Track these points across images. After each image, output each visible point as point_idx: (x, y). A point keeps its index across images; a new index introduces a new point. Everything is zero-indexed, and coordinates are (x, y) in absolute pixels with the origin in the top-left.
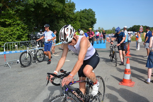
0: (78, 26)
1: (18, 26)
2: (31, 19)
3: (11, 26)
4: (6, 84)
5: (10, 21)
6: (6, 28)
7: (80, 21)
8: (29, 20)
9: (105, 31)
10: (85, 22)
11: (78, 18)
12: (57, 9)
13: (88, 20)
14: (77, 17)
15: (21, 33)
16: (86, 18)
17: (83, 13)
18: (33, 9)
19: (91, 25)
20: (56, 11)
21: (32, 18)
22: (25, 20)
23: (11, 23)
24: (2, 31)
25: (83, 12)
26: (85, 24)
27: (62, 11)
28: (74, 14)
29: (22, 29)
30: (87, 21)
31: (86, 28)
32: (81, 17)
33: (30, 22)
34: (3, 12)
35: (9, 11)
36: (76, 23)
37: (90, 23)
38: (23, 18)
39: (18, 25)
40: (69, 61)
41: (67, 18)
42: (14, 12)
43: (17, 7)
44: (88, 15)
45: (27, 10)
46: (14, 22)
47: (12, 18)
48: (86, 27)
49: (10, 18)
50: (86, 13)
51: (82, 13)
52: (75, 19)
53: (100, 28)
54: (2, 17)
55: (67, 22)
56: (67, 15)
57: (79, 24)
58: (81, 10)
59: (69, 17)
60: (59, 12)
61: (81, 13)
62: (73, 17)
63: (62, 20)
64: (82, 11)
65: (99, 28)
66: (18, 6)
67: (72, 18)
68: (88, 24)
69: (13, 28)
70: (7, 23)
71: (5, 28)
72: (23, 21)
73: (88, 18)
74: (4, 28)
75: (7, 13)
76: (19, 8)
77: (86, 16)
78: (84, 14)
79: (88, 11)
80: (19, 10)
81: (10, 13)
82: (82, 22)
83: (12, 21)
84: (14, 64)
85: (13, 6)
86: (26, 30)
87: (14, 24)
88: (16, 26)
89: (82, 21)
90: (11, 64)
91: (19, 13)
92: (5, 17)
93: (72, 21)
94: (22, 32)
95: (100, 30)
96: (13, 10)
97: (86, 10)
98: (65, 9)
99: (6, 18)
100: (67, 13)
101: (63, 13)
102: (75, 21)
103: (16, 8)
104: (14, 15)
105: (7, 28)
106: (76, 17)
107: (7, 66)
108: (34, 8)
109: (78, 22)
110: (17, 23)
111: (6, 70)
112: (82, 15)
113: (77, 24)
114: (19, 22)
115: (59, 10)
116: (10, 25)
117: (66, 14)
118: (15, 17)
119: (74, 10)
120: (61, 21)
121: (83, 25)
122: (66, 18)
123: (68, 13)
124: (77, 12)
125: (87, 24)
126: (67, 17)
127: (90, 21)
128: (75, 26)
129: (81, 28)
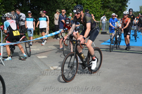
19: (121, 2)
48: (112, 5)
121: (107, 3)
129: (104, 7)
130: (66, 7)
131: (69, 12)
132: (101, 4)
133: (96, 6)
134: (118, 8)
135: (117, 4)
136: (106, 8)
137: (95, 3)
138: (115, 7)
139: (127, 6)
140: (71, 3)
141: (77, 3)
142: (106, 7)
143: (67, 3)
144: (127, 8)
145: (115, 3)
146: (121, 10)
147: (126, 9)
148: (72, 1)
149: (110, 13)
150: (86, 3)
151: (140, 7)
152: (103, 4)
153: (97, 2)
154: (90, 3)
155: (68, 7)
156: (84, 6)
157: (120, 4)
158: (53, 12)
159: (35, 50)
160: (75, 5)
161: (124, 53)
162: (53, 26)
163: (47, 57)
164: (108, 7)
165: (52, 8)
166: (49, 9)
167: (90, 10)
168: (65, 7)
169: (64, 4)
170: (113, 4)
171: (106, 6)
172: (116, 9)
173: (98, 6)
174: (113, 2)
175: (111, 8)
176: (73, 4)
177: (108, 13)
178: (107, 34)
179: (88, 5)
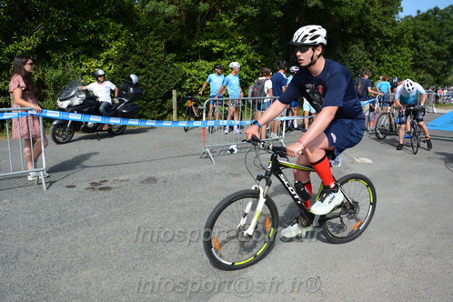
0: (406, 60)
1: (240, 57)
2: (272, 39)
3: (222, 59)
4: (201, 202)
5: (223, 45)
6: (211, 64)
7: (412, 46)
8: (267, 42)
10: (428, 49)
11: (408, 37)
12: (345, 10)
13: (438, 42)
14: (404, 34)
15: (245, 76)
16: (432, 38)
17: (424, 22)
18: (279, 14)
20: (341, 18)
21: (276, 37)
22: (258, 42)
23: (224, 49)
24: (203, 70)
25: (425, 17)
26: (429, 56)
27: (360, 16)
28: (394, 24)
29: (248, 67)
30: (435, 47)
31: (430, 66)
32: (418, 33)
33: (270, 47)
34: (208, 23)
35: (222, 20)
36: (398, 51)
37: (447, 52)
38: (254, 38)
39: (240, 54)
40: (370, 161)
41: (372, 38)
42: (232, 23)
43: (241, 8)
44: (441, 25)
45: (264, 15)
46: (230, 47)
47: (227, 38)
48: (431, 63)
49: (223, 37)
50: (435, 20)
51: (423, 19)
52: (398, 41)
54: (206, 35)
55: (371, 49)
56: (375, 27)
57: (409, 55)
58: (419, 12)
59: (379, 34)
60: (351, 18)
61: (418, 22)
62: (390, 34)
63: (358, 43)
64: (422, 14)
66: (243, 6)
67: (388, 37)
68: (438, 55)
69: (227, 62)
70: (215, 50)
71: (210, 61)
72: (252, 45)
73: (439, 36)
74: (207, 63)
75: (218, 26)
76: (245, 11)
77: (435, 30)
78: (427, 23)
79: (443, 15)
80: (245, 16)
81: (224, 26)
82: (419, 49)
83: (226, 44)
84: (222, 153)
85: (232, 7)
86: (258, 68)
87: (231, 54)
88: (234, 57)
89: (420, 45)
90: (216, 154)
91: (243, 25)
92: (212, 35)
93: (387, 47)
94: (248, 74)
96: (231, 17)
97: (436, 10)
98: (368, 11)
99: (214, 38)
100: (374, 22)
101: (362, 22)
102: (398, 44)
103: (239, 12)
104: (232, 29)
105: (215, 63)
106: (401, 35)
107: (206, 157)
108: (281, 9)
109: (405, 50)
110: (238, 51)
111: (202, 167)
112: (422, 28)
113: (402, 55)
114: (242, 47)
115: (353, 13)
116: (220, 55)
117: (371, 25)
118: (234, 34)
119: (397, 13)
120: (355, 46)
121: (422, 59)
122: (369, 35)
123: (376, 21)
124: (407, 17)
125: (434, 54)
126: (374, 33)
127: (447, 46)
129: (415, 67)
130: (355, 65)
132: (411, 62)
133: (403, 65)
134: (440, 69)
135: (440, 62)
136: (418, 69)
137: (402, 60)
138: (436, 67)
140: (363, 59)
141: (372, 59)
142: (419, 66)
143: (357, 60)
145: (436, 60)
146: (445, 72)
148: (364, 56)
150: (387, 60)
152: (413, 61)
153: (406, 57)
155: (357, 66)
156: (383, 65)
157: (445, 63)
160: (369, 62)
164: (421, 67)
167: (393, 71)
169: (352, 61)
170: (432, 61)
171: (419, 64)
172: (438, 70)
173: (406, 65)
174: (432, 58)
175: (428, 68)
176: (366, 60)
177: (421, 76)
179: (390, 62)
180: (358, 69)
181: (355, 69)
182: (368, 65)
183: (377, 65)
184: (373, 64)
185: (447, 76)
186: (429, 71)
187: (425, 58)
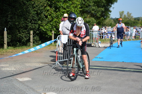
0: (76, 7)
9: (135, 19)
19: (104, 6)
26: (92, 4)
31: (93, 12)
37: (104, 1)
48: (93, 10)
53: (123, 12)
65: (121, 13)
95: (123, 17)
113: (73, 3)
121: (87, 7)
125: (95, 2)
128: (68, 7)
129: (83, 12)
130: (37, 11)
131: (40, 18)
132: (80, 8)
133: (74, 11)
134: (100, 14)
135: (100, 8)
136: (85, 14)
137: (73, 7)
138: (97, 13)
139: (111, 12)
140: (43, 6)
141: (50, 6)
142: (86, 12)
143: (39, 6)
144: (110, 13)
145: (97, 7)
146: (103, 16)
147: (110, 15)
148: (44, 4)
149: (90, 20)
150: (62, 7)
151: (120, 12)
152: (81, 8)
153: (76, 5)
154: (67, 7)
155: (39, 11)
156: (59, 11)
157: (103, 9)
158: (20, 17)
159: (8, 69)
160: (48, 8)
161: (128, 73)
162: (20, 36)
163: (31, 79)
164: (87, 12)
165: (19, 12)
166: (14, 13)
168: (35, 11)
169: (35, 7)
170: (94, 8)
171: (85, 10)
173: (76, 11)
174: (95, 6)
175: (92, 13)
176: (46, 7)
177: (88, 19)
178: (92, 47)
179: (65, 9)
180: (40, 14)
181: (38, 14)
182: (48, 11)
183: (55, 11)
184: (52, 10)
185: (105, 19)
186: (92, 16)
187: (89, 5)
